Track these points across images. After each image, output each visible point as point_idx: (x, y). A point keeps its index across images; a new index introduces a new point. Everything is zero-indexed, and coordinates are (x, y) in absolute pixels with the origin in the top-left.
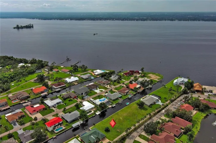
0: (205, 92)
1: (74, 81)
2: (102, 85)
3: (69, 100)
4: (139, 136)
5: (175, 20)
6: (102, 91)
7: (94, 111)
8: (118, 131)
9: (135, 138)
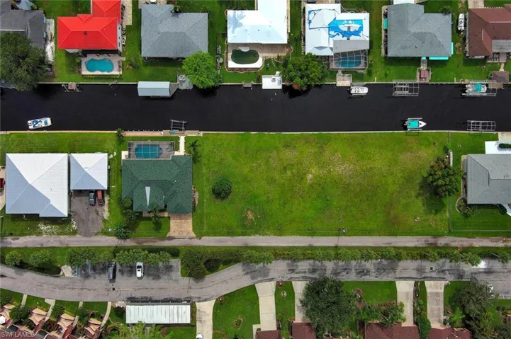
4: (280, 284)
8: (245, 218)
9: (261, 281)
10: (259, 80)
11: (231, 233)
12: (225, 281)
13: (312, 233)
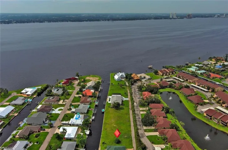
0: (141, 79)
1: (10, 112)
2: (52, 103)
3: (34, 136)
4: (145, 131)
5: (44, 22)
6: (62, 110)
7: (81, 132)
8: (127, 138)
9: (145, 135)
10: (86, 134)
11: (132, 141)
12: (146, 142)
13: (130, 126)
